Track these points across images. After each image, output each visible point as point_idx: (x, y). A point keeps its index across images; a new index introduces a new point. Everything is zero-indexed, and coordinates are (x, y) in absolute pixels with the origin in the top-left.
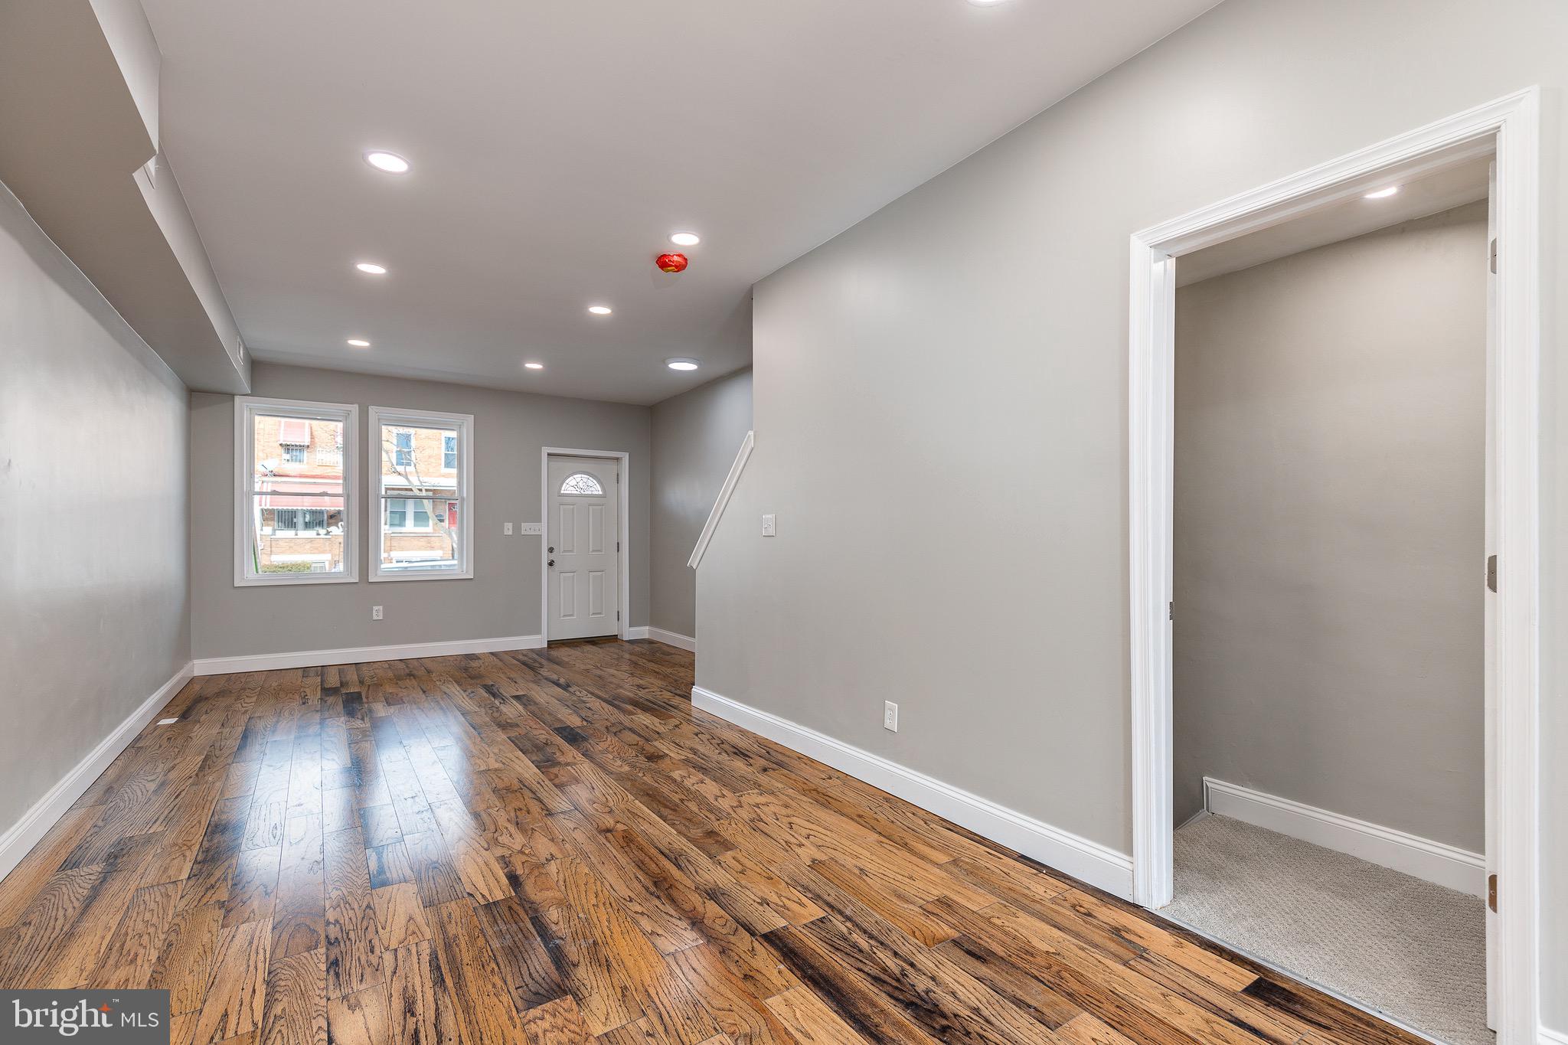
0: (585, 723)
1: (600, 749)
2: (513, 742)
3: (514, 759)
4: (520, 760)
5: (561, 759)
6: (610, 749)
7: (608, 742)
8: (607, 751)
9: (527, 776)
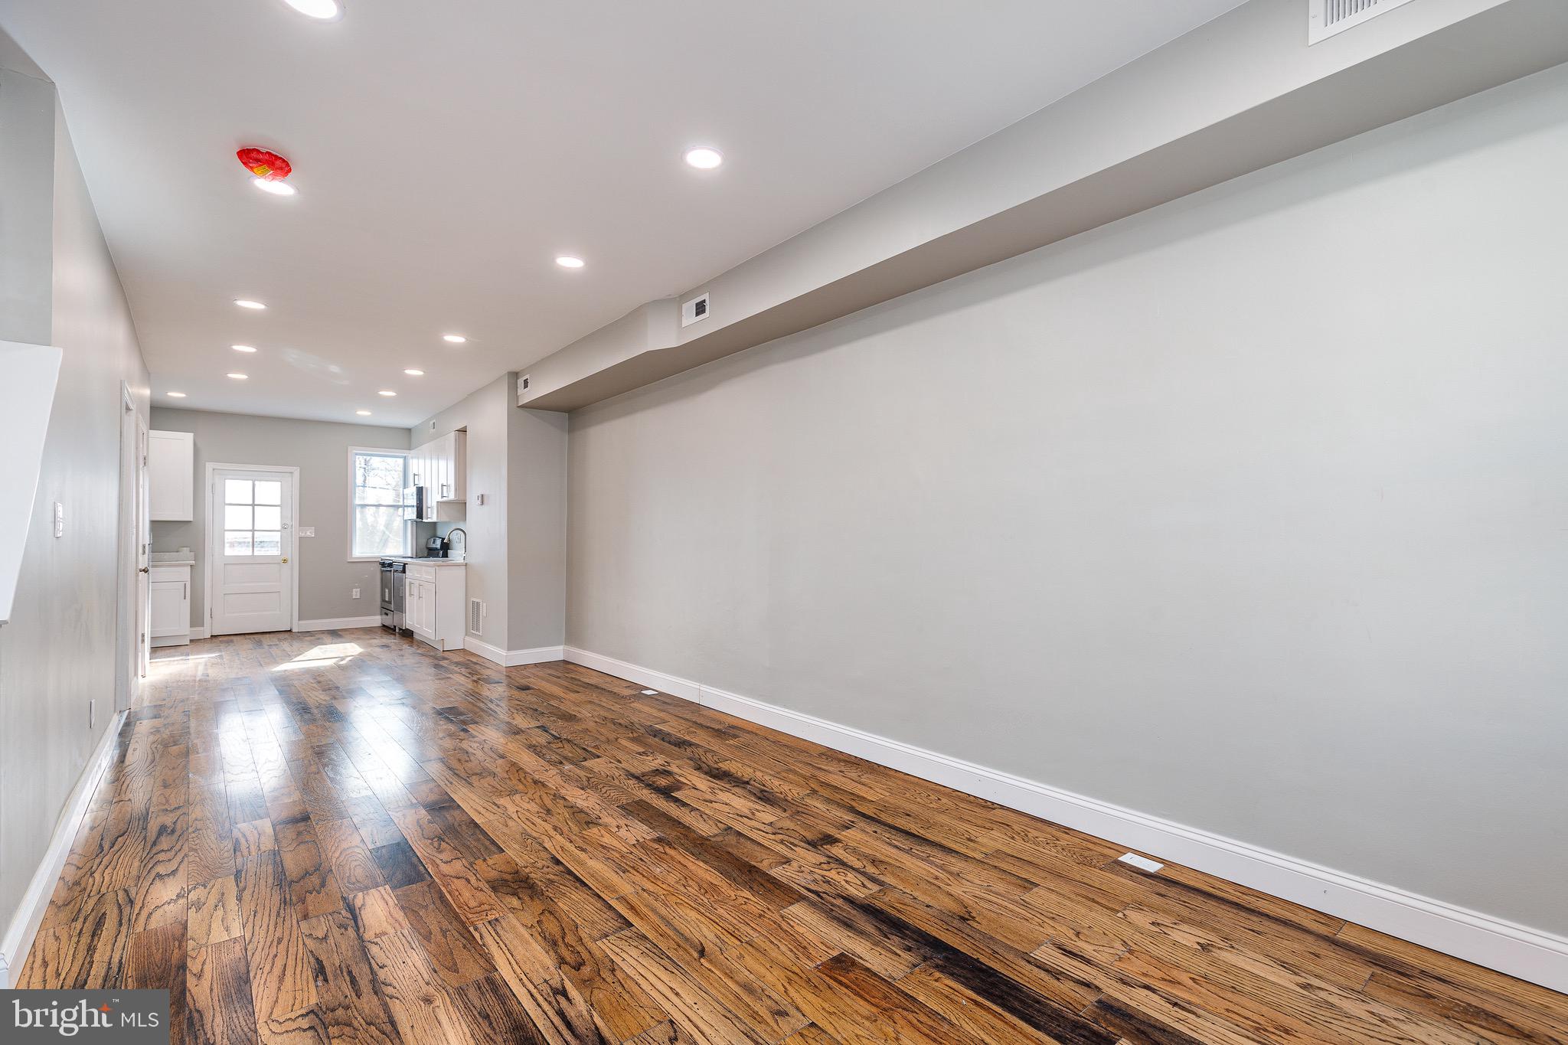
0: (359, 900)
2: (493, 843)
3: (483, 811)
4: (475, 810)
5: (422, 813)
9: (463, 789)
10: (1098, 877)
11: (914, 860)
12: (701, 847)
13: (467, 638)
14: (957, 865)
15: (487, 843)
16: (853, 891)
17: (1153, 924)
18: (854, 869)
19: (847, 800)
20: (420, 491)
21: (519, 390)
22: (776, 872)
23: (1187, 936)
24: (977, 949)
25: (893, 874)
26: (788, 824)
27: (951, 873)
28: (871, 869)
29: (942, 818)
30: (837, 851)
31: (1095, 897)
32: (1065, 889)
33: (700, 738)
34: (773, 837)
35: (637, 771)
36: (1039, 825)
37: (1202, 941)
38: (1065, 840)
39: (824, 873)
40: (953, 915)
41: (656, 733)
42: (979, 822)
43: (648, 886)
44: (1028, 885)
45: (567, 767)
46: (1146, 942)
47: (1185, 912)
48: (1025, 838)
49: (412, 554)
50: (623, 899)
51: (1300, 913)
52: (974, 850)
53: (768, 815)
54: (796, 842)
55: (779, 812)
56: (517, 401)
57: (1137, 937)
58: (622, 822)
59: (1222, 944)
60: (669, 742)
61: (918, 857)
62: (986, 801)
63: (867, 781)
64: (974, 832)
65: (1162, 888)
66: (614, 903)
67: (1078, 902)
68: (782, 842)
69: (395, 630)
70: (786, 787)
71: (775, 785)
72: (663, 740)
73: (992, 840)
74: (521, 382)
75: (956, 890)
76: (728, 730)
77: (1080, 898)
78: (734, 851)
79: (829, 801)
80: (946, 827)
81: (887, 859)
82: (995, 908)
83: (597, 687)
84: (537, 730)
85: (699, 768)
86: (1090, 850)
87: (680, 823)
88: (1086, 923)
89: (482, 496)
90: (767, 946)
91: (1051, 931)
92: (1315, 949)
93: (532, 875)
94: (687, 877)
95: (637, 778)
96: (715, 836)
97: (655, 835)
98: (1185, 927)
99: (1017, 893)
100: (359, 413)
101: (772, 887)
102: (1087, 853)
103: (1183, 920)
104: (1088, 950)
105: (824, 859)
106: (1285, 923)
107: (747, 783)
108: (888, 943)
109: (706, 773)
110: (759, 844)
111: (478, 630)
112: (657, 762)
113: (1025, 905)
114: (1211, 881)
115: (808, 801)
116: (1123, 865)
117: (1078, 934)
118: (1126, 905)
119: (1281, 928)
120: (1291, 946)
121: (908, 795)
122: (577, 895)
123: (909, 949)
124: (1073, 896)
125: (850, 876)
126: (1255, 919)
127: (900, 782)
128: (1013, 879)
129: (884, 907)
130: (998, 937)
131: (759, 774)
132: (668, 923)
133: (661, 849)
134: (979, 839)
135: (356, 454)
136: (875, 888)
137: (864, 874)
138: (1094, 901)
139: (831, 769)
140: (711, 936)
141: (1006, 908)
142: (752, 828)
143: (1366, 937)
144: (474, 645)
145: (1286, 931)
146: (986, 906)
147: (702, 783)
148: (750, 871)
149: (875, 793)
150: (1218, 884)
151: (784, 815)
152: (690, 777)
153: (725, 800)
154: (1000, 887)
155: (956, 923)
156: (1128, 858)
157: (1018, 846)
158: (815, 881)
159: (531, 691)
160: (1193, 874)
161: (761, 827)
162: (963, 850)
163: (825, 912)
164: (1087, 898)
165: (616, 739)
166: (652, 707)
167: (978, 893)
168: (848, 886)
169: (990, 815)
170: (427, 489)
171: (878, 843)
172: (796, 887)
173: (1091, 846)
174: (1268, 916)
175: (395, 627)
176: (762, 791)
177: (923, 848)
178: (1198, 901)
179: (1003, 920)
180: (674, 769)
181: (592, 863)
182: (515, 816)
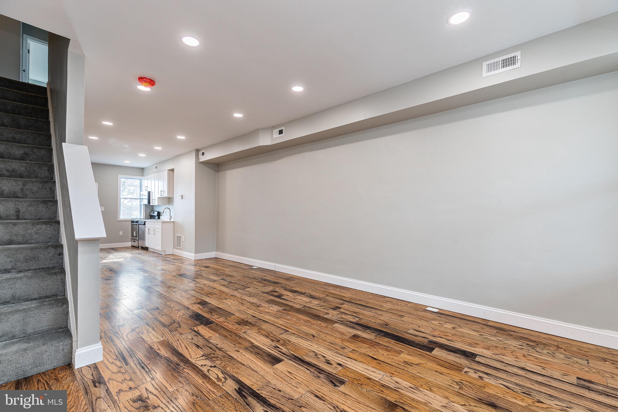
0: (195, 329)
1: (181, 312)
4: (216, 304)
5: (199, 306)
6: (176, 312)
7: (178, 315)
8: (179, 310)
9: (208, 298)
10: (421, 314)
11: (366, 312)
12: (298, 311)
13: (174, 250)
14: (380, 312)
15: (228, 313)
16: (351, 320)
17: (439, 323)
18: (349, 315)
19: (339, 297)
20: (149, 193)
21: (199, 156)
22: (326, 316)
23: (449, 326)
24: (392, 331)
25: (361, 315)
26: (323, 304)
27: (379, 315)
28: (355, 315)
29: (370, 301)
30: (342, 310)
31: (422, 318)
32: (413, 317)
33: (281, 281)
34: (320, 308)
35: (266, 291)
36: (400, 301)
37: (453, 327)
38: (409, 305)
39: (340, 316)
40: (383, 324)
41: (265, 280)
42: (383, 301)
43: (288, 321)
44: (402, 316)
45: (240, 291)
46: (438, 328)
47: (447, 321)
48: (397, 305)
49: (144, 217)
50: (281, 325)
51: (478, 319)
52: (383, 308)
53: (316, 302)
54: (328, 309)
55: (319, 301)
56: (199, 160)
57: (435, 327)
58: (269, 305)
59: (458, 327)
60: (271, 282)
61: (367, 311)
62: (383, 296)
63: (343, 292)
64: (382, 304)
65: (440, 315)
66: (279, 326)
67: (417, 320)
68: (324, 309)
69: (139, 248)
70: (318, 294)
71: (314, 293)
72: (268, 282)
73: (388, 306)
74: (201, 153)
75: (382, 318)
76: (290, 278)
77: (417, 319)
78: (310, 312)
79: (333, 297)
80: (372, 302)
81: (358, 312)
82: (394, 322)
83: (234, 266)
84: (221, 280)
85: (286, 290)
86: (417, 307)
87: (288, 305)
88: (421, 324)
89: (182, 195)
90: (332, 334)
91: (411, 326)
92: (482, 327)
93: (248, 320)
94: (299, 319)
95: (267, 293)
96: (302, 308)
97: (283, 309)
98: (448, 324)
99: (399, 318)
100: (125, 162)
101: (326, 320)
102: (417, 308)
103: (447, 322)
104: (423, 330)
105: (339, 313)
106: (474, 322)
107: (304, 293)
108: (366, 331)
109: (289, 291)
110: (317, 309)
111: (180, 246)
112: (270, 288)
113: (403, 321)
114: (452, 313)
115: (327, 298)
116: (428, 310)
117: (419, 327)
118: (431, 320)
119: (473, 323)
120: (476, 327)
121: (358, 295)
122: (267, 325)
123: (373, 333)
124: (415, 318)
125: (349, 316)
126: (466, 321)
127: (354, 292)
128: (397, 315)
129: (362, 323)
130: (397, 328)
131: (307, 291)
132: (299, 330)
133: (286, 312)
134: (384, 306)
135: (121, 178)
136: (358, 319)
137: (353, 316)
138: (421, 319)
139: (330, 289)
140: (314, 332)
141: (397, 322)
142: (313, 306)
143: (495, 323)
144: (178, 252)
145: (474, 323)
146: (392, 321)
147: (290, 294)
148: (318, 317)
149: (347, 295)
150: (455, 314)
151: (321, 302)
152: (284, 292)
153: (299, 298)
154: (394, 317)
155: (384, 326)
156: (428, 309)
157: (396, 307)
158: (338, 318)
159: (210, 268)
160: (447, 312)
161: (315, 305)
162: (380, 309)
163: (345, 325)
164: (419, 318)
165: (252, 282)
166: (259, 272)
167: (388, 319)
168: (349, 319)
169: (385, 299)
170: (152, 192)
171: (354, 308)
172: (334, 320)
173: (417, 306)
174: (469, 320)
175: (139, 246)
176: (310, 295)
177: (368, 309)
178: (450, 318)
179: (398, 325)
180: (277, 290)
181: (266, 316)
182: (231, 305)
